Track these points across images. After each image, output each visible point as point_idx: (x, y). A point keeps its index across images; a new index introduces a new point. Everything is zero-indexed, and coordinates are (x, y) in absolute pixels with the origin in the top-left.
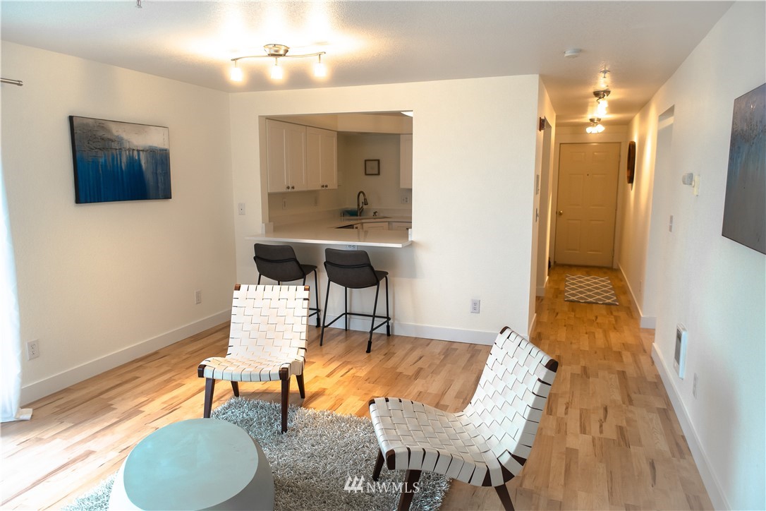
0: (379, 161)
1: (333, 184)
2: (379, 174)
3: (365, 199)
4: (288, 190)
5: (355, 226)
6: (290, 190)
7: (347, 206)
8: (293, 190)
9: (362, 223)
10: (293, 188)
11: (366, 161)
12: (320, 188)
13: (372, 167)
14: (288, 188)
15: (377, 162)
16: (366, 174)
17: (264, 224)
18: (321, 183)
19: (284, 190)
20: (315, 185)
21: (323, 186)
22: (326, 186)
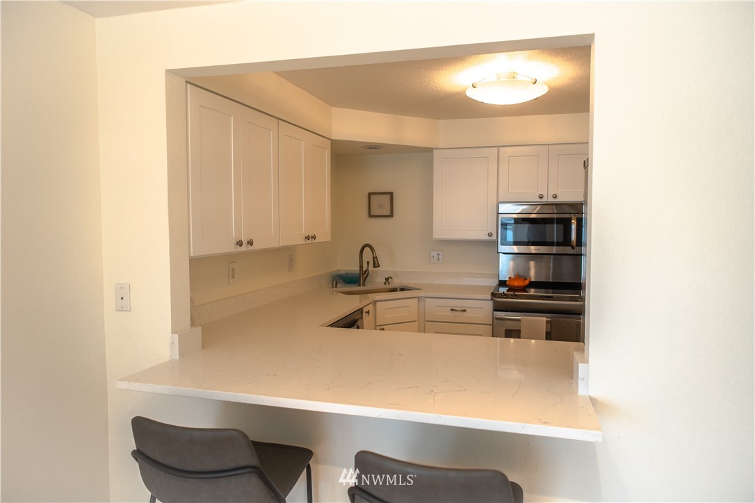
0: (391, 194)
1: (324, 234)
2: (391, 215)
3: (375, 258)
4: (239, 249)
5: (364, 310)
6: (243, 248)
7: (338, 268)
8: (250, 248)
9: (375, 302)
10: (250, 243)
11: (370, 194)
12: (302, 241)
13: (381, 205)
14: (240, 243)
15: (389, 196)
16: (370, 216)
17: (176, 336)
18: (304, 233)
19: (231, 248)
20: (294, 237)
21: (308, 238)
22: (314, 237)
